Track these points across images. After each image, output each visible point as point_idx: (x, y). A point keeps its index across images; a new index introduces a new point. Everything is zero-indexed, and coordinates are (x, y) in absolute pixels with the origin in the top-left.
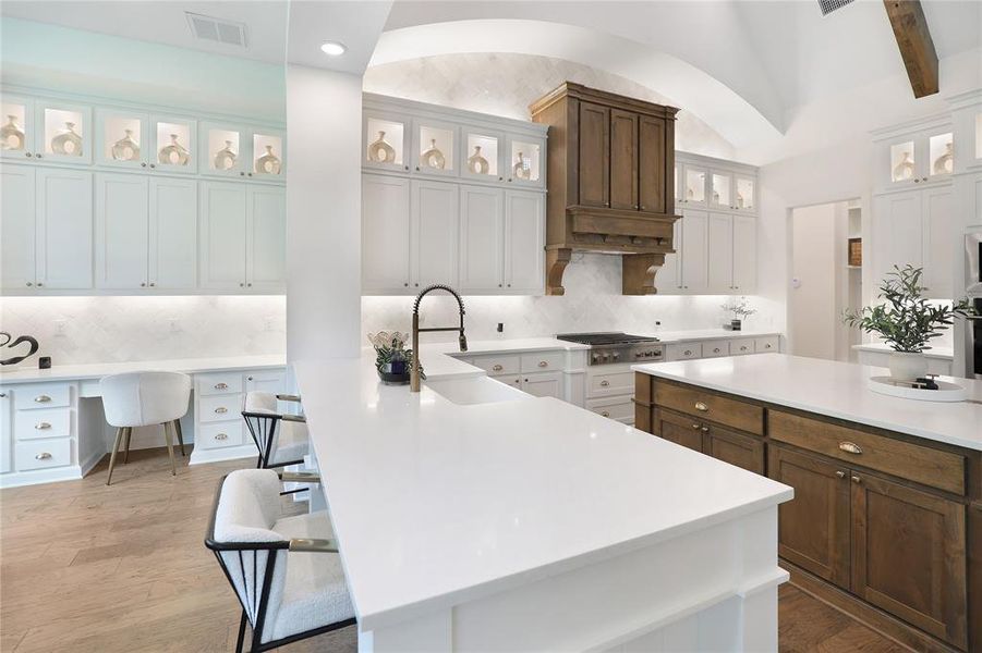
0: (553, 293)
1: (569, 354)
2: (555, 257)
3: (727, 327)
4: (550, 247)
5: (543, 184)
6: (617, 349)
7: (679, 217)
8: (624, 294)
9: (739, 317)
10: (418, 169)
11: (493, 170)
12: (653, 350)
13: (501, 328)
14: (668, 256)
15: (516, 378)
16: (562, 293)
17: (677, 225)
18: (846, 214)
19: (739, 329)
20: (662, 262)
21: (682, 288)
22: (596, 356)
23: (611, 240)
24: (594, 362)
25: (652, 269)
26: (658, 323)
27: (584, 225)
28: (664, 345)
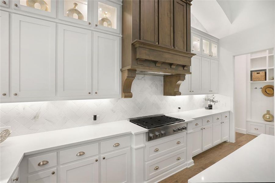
0: (126, 97)
1: (134, 137)
2: (126, 75)
3: (206, 108)
4: (124, 69)
5: (119, 31)
6: (163, 129)
7: (194, 55)
8: (164, 95)
9: (212, 103)
10: (16, 5)
11: (85, 19)
12: (181, 127)
13: (95, 118)
14: (187, 76)
15: (97, 158)
16: (131, 96)
17: (193, 59)
18: (249, 61)
19: (212, 109)
20: (183, 79)
21: (191, 92)
22: (151, 135)
23: (159, 65)
24: (150, 139)
25: (179, 82)
26: (179, 108)
27: (143, 54)
28: (187, 123)
